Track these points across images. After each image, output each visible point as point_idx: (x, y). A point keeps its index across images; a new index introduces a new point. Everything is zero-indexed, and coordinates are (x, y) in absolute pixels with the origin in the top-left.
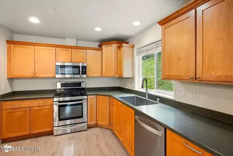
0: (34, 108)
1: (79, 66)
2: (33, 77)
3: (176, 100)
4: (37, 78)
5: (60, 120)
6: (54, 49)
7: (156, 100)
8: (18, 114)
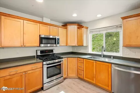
0: (29, 72)
1: (56, 38)
2: (22, 46)
3: (123, 57)
4: (25, 47)
5: (48, 78)
6: (38, 24)
7: (111, 58)
8: (15, 79)
